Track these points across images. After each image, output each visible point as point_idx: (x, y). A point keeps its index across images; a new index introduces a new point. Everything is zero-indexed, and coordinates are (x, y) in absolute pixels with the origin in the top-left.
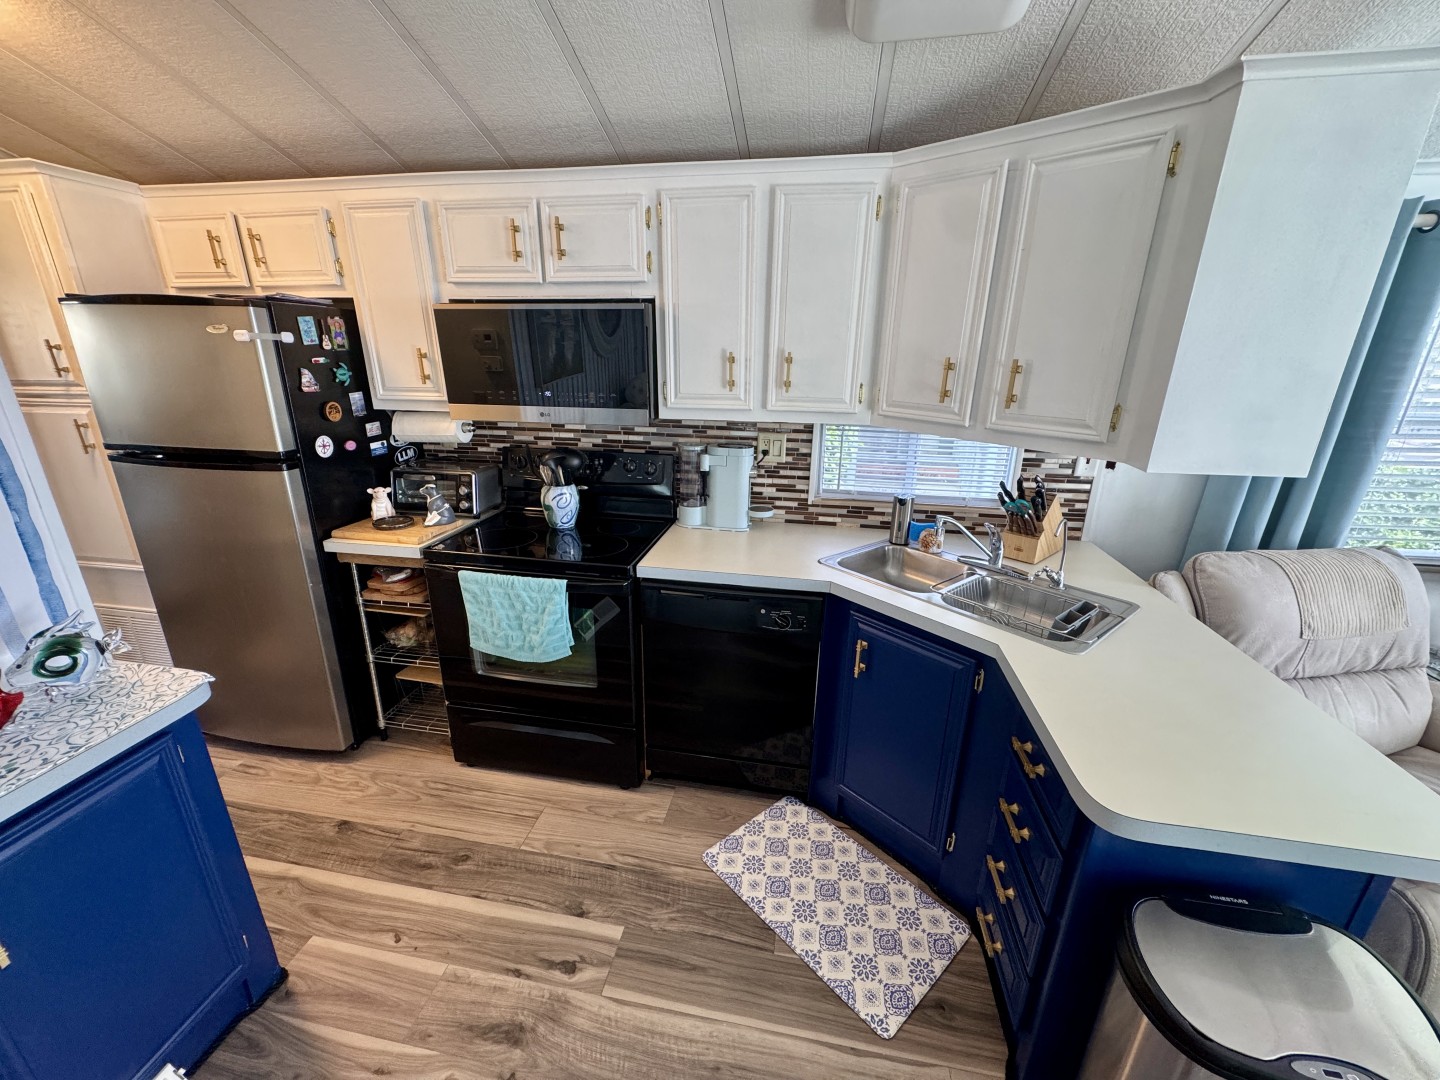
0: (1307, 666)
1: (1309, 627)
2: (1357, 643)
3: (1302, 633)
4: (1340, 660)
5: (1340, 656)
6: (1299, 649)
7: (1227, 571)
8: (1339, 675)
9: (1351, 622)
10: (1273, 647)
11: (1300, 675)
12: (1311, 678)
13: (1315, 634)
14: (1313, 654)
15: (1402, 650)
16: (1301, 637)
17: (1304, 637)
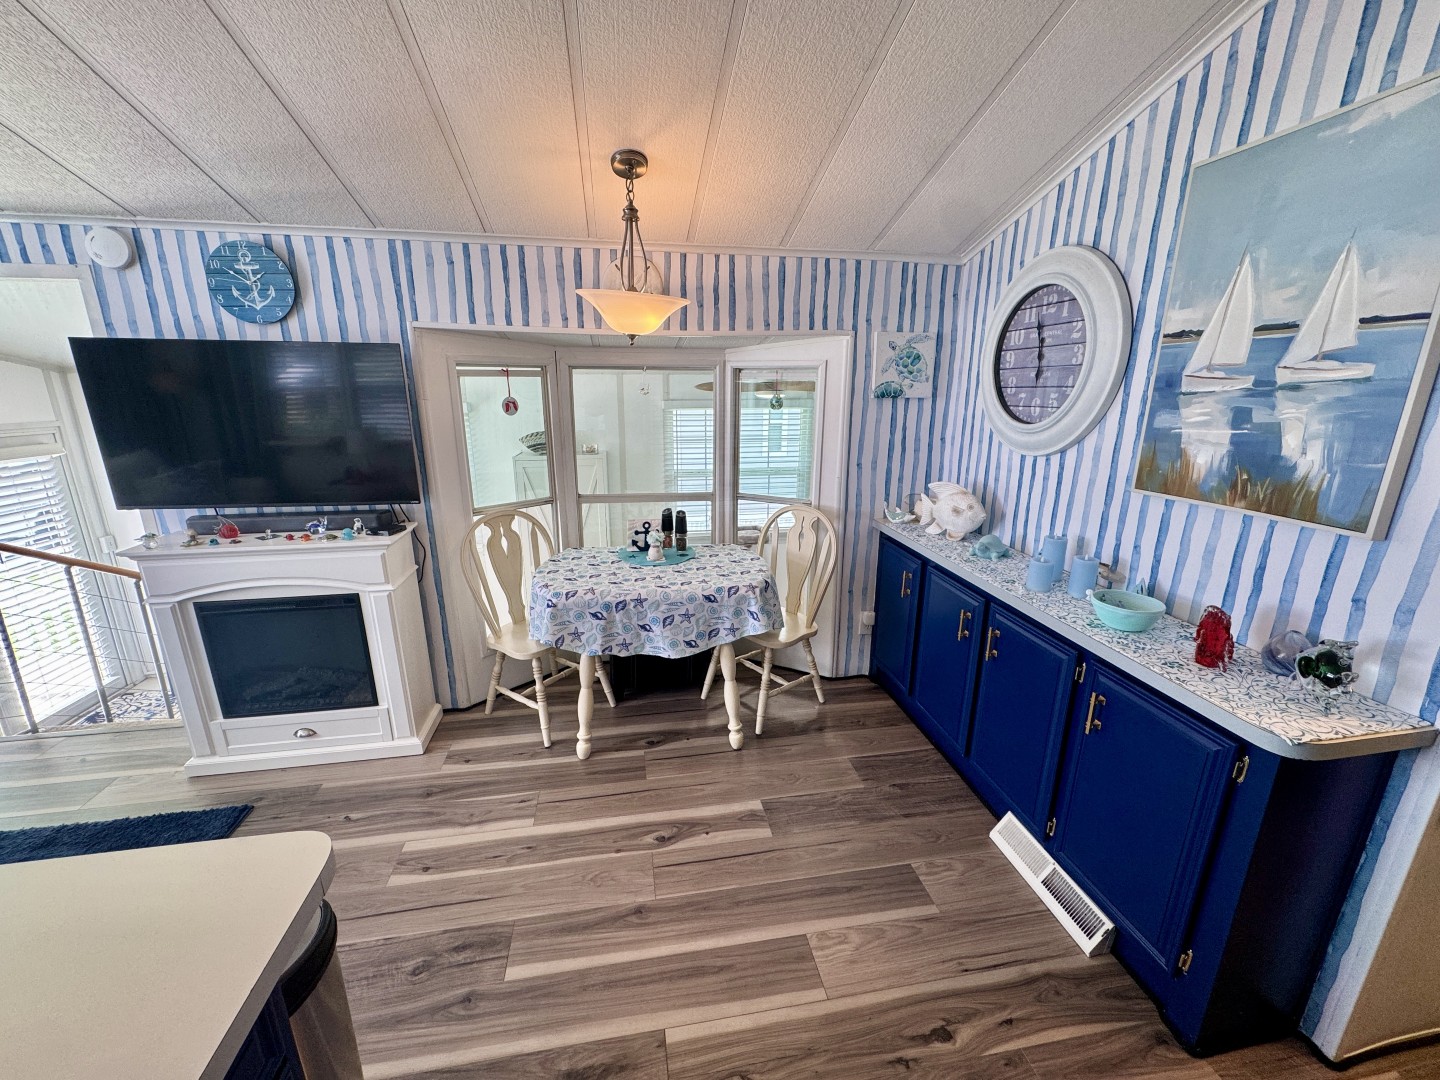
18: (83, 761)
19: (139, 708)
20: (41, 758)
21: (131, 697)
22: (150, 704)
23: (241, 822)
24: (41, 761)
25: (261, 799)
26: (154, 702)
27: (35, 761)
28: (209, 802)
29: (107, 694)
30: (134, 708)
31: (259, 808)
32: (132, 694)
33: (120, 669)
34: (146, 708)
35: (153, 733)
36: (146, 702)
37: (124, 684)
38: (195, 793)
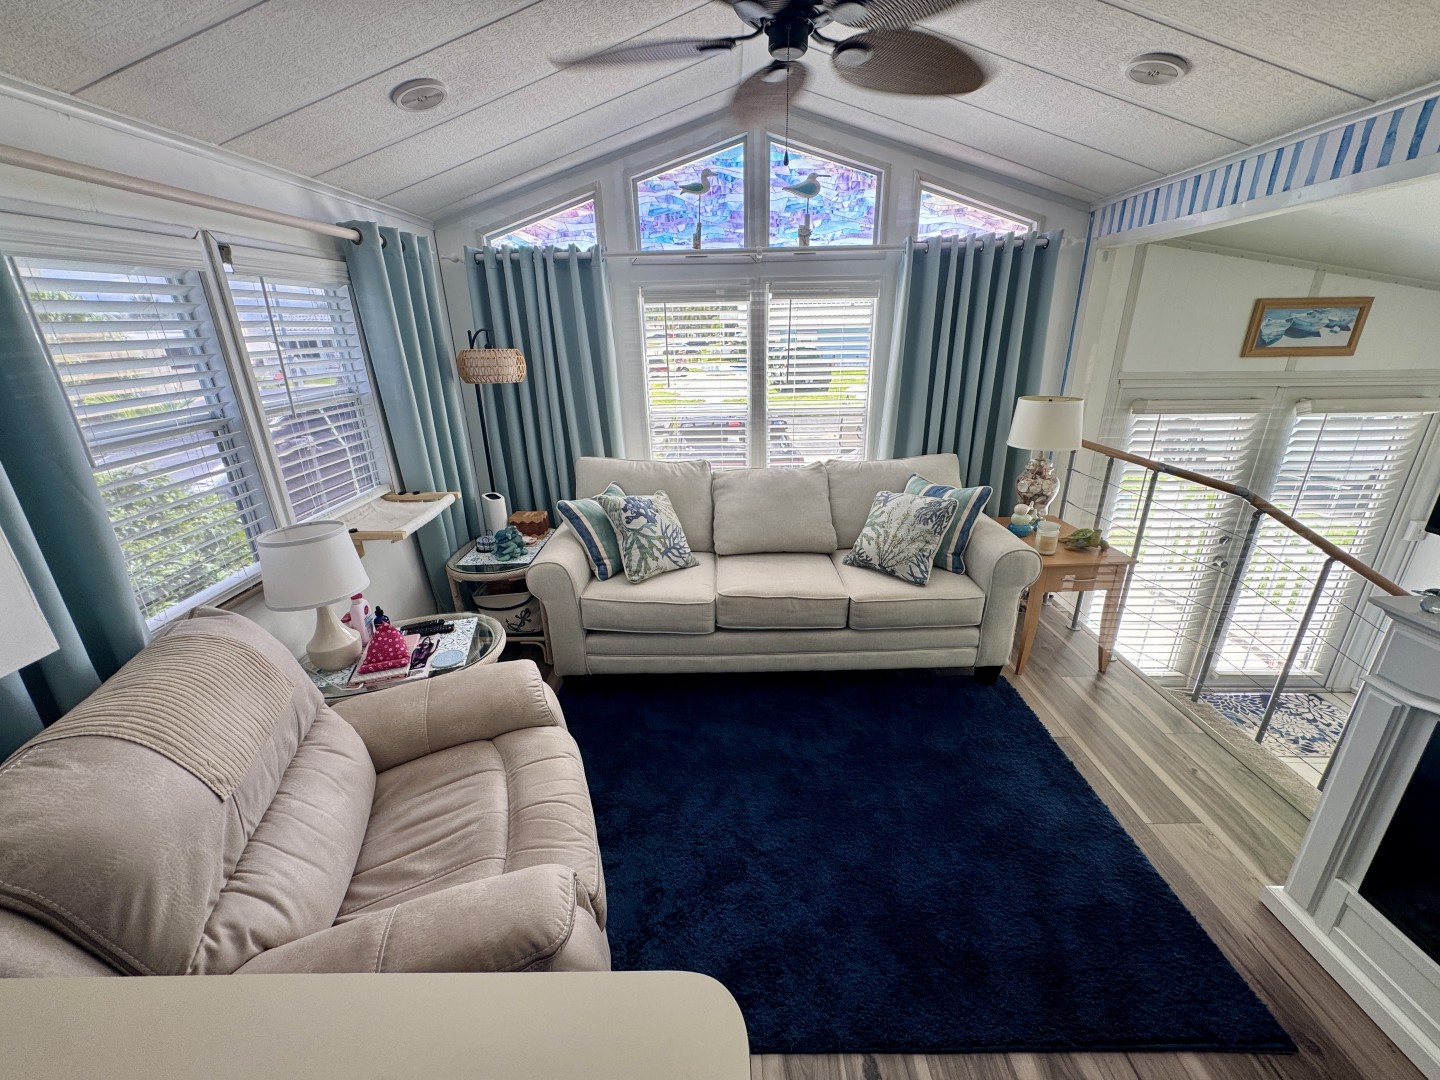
0: (251, 818)
1: (220, 781)
2: (273, 744)
3: (219, 797)
4: (272, 775)
5: (270, 770)
6: (231, 814)
7: (24, 817)
8: (281, 786)
9: (251, 731)
10: (204, 849)
11: (252, 832)
12: (264, 819)
13: (232, 782)
14: (247, 800)
15: (305, 711)
16: (222, 801)
17: (225, 798)
18: (1194, 771)
19: (1315, 720)
20: (1171, 737)
21: (1317, 703)
22: (1329, 725)
23: (1263, 1051)
24: (1168, 741)
25: (1318, 1052)
26: (1335, 724)
27: (1163, 735)
28: (1252, 966)
29: (1286, 684)
30: (1311, 717)
31: (1304, 1062)
32: (1321, 699)
33: (1330, 667)
34: (1322, 726)
35: (1277, 801)
36: (1327, 720)
37: (1322, 684)
38: (1249, 933)
